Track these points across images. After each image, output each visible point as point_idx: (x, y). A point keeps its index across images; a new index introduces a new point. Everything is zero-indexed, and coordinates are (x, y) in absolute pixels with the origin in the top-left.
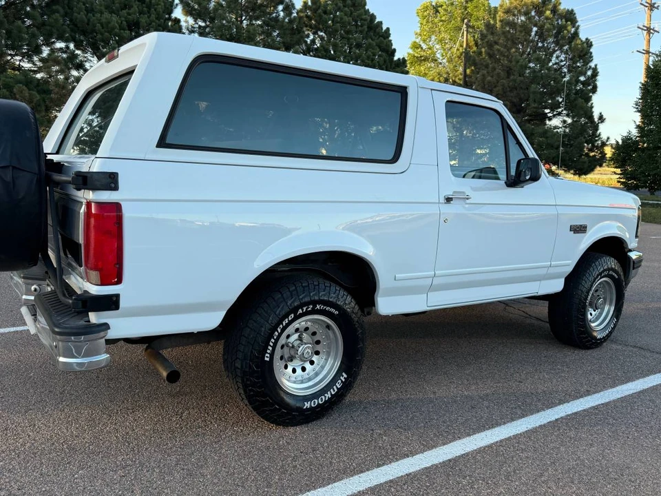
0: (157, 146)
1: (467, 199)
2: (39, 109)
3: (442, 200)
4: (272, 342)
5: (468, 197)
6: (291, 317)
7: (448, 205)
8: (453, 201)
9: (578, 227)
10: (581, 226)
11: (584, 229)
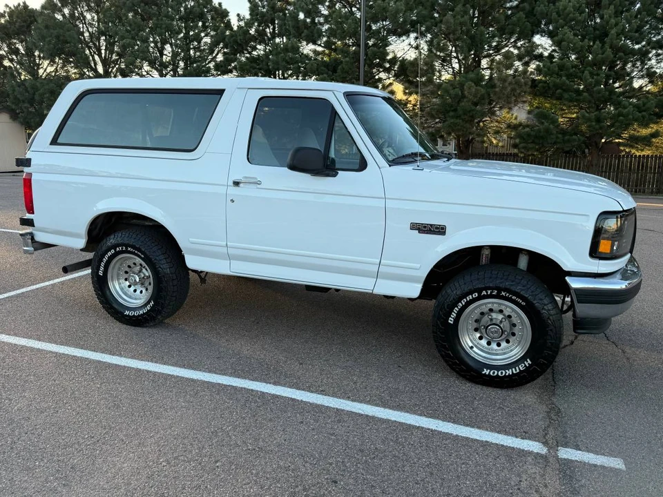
0: (51, 145)
1: (259, 184)
2: (483, 101)
3: (231, 183)
4: (103, 264)
5: (259, 183)
6: (113, 251)
7: (237, 188)
8: (241, 185)
9: (425, 227)
10: (431, 225)
11: (440, 230)
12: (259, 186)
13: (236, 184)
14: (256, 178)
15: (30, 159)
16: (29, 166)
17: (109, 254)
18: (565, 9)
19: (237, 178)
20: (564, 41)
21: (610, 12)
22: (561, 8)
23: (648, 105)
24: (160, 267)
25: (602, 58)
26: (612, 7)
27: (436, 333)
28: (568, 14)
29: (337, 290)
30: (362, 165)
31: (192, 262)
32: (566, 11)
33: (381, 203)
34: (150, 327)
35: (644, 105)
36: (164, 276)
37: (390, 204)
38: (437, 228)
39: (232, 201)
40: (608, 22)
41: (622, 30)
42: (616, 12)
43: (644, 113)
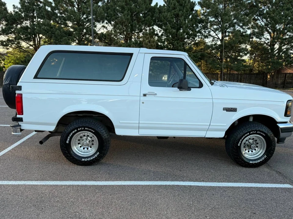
0: (34, 78)
3: (142, 95)
4: (69, 137)
5: (156, 94)
6: (76, 131)
7: (145, 97)
8: (147, 96)
9: (229, 109)
10: (232, 108)
11: (234, 110)
12: (155, 96)
13: (145, 95)
14: (154, 92)
15: (21, 86)
16: (21, 90)
17: (73, 132)
18: (167, 16)
19: (145, 92)
20: (168, 30)
21: (182, 18)
22: (165, 16)
23: (197, 55)
24: (103, 136)
25: (182, 37)
26: (183, 17)
27: (233, 150)
28: (168, 18)
29: (174, 137)
30: (201, 85)
31: (119, 132)
32: (167, 17)
33: (211, 101)
34: (97, 165)
35: (196, 55)
36: (105, 140)
37: (215, 101)
38: (234, 109)
39: (143, 103)
40: (182, 23)
41: (187, 26)
42: (184, 19)
43: (196, 58)
